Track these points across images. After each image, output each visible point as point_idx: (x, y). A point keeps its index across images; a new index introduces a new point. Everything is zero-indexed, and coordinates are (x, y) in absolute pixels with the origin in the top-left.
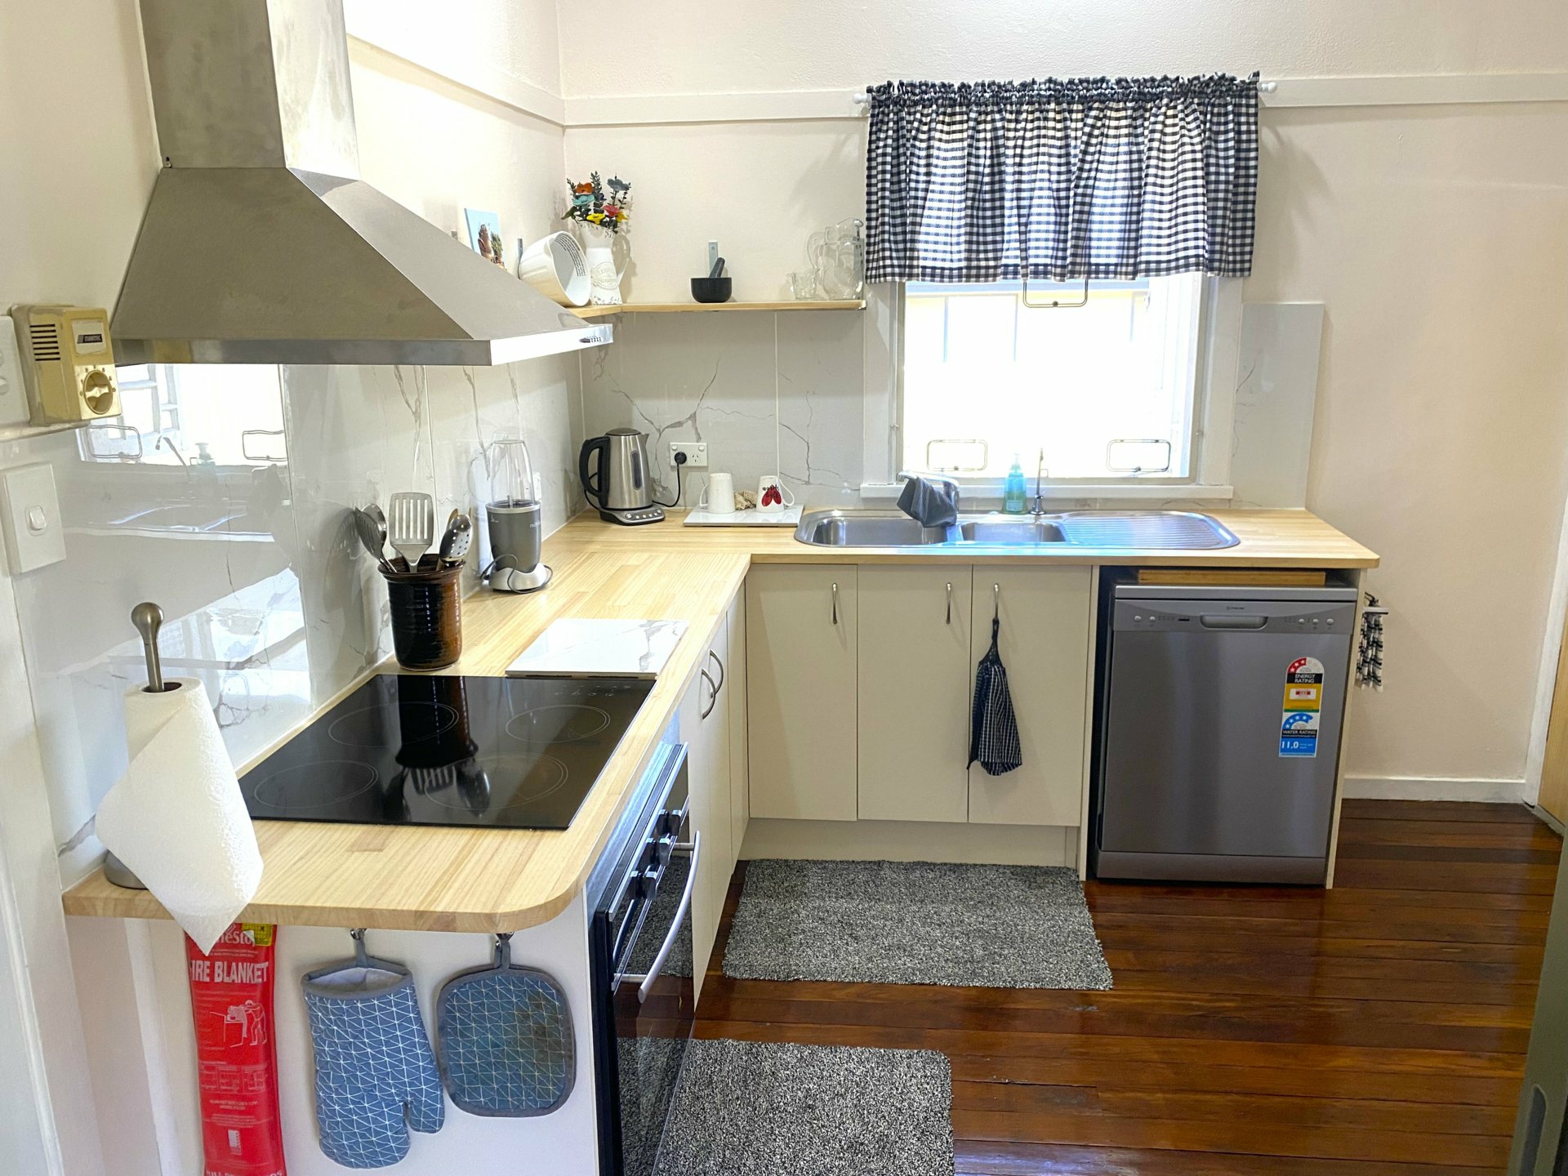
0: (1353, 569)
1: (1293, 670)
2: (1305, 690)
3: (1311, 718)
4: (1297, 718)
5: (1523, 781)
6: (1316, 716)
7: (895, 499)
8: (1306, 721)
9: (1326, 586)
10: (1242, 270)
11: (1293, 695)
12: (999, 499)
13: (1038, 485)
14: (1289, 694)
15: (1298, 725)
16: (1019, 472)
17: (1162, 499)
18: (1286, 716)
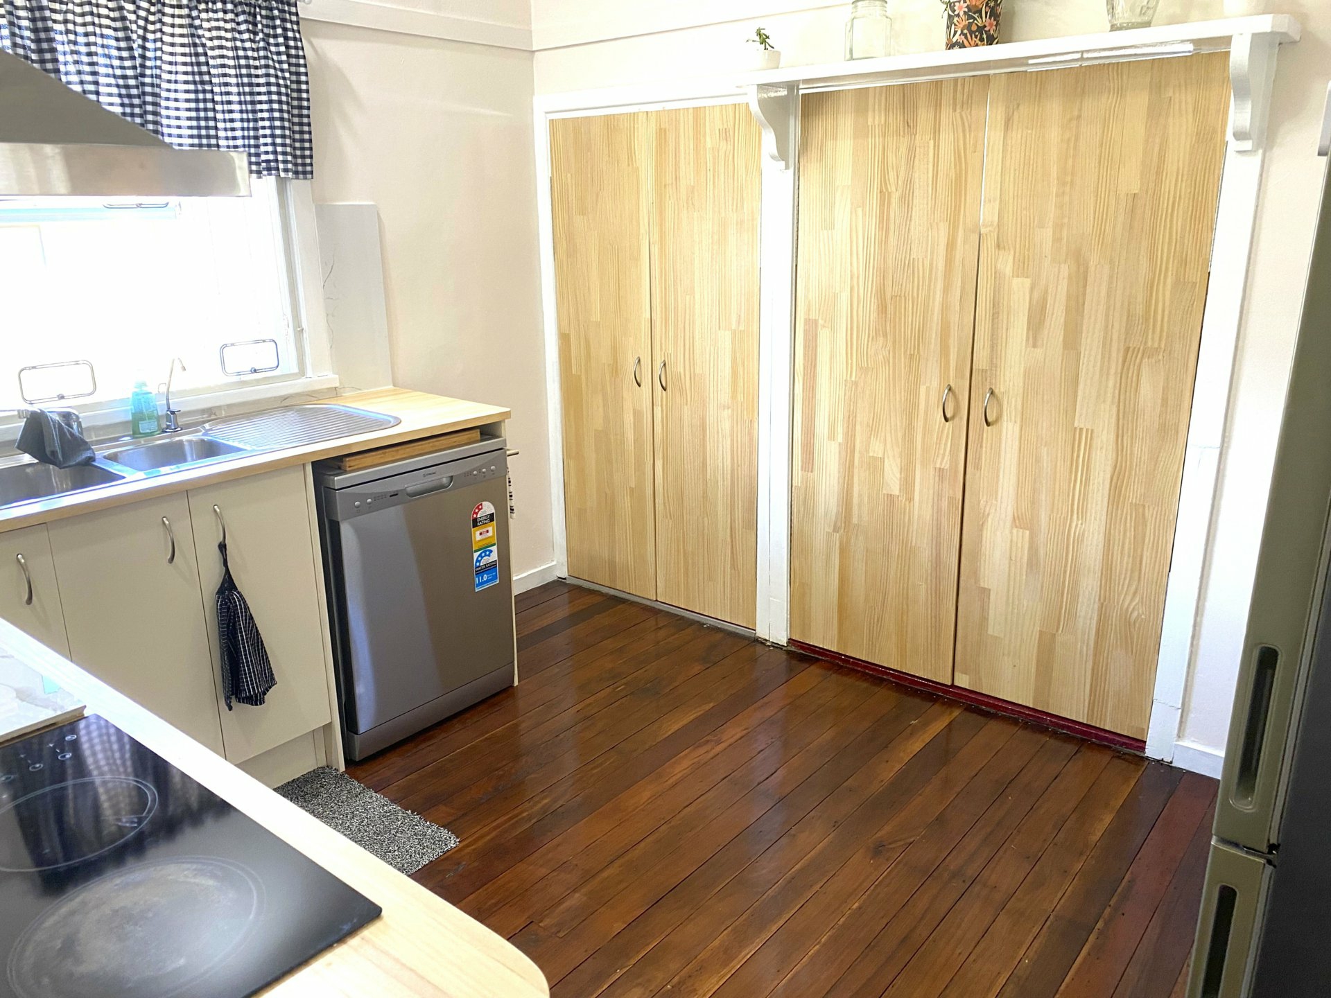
0: (494, 423)
1: (475, 516)
2: (485, 529)
3: (491, 551)
4: (483, 555)
5: (554, 563)
6: (494, 549)
7: (14, 441)
8: (489, 556)
9: (482, 440)
10: (305, 173)
11: (478, 537)
12: (125, 423)
13: (168, 400)
14: (475, 537)
15: (485, 561)
16: (146, 389)
17: (280, 397)
18: (476, 555)
